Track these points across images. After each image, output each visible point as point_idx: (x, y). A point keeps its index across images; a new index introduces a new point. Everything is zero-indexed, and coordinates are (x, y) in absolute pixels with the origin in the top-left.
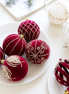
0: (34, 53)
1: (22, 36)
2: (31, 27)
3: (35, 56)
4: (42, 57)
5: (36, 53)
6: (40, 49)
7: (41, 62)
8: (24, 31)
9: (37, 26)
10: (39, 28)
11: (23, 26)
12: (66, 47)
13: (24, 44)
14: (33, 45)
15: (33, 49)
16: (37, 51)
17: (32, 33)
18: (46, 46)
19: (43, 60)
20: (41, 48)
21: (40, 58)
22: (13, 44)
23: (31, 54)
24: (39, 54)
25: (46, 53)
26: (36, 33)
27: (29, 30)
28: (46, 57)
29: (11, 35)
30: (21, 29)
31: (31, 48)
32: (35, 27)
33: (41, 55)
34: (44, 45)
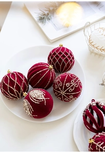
0: (62, 89)
1: (51, 67)
2: (63, 56)
3: (63, 93)
4: (71, 95)
5: (64, 90)
6: (70, 86)
7: (69, 100)
8: (54, 60)
9: (71, 55)
10: (73, 58)
11: (55, 54)
13: (52, 77)
14: (63, 79)
15: (61, 84)
16: (66, 88)
17: (64, 64)
18: (77, 83)
19: (72, 99)
21: (68, 96)
22: (39, 76)
23: (58, 89)
24: (68, 92)
25: (76, 91)
26: (68, 65)
27: (60, 60)
28: (76, 96)
29: (39, 64)
30: (52, 58)
31: (59, 82)
32: (69, 57)
33: (69, 93)
34: (75, 81)
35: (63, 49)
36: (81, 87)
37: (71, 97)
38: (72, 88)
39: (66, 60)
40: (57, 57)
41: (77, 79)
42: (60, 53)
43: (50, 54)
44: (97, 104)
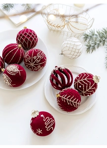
0: (31, 62)
1: (20, 46)
2: (28, 36)
3: (32, 64)
4: (38, 65)
5: (33, 62)
6: (37, 58)
7: (37, 69)
8: (22, 40)
9: (35, 34)
10: (36, 37)
11: (21, 35)
12: (62, 54)
13: (22, 54)
14: (30, 54)
15: (30, 58)
16: (34, 60)
17: (29, 42)
18: (42, 55)
21: (36, 66)
22: (11, 54)
23: (28, 62)
25: (43, 62)
26: (33, 42)
27: (26, 39)
28: (43, 65)
29: (10, 45)
30: (19, 38)
31: (28, 57)
32: (33, 36)
33: (37, 63)
34: (40, 54)
35: (27, 30)
36: (46, 58)
37: (39, 67)
38: (39, 59)
39: (31, 39)
40: (23, 37)
41: (41, 52)
42: (25, 34)
43: (18, 36)
44: (59, 69)
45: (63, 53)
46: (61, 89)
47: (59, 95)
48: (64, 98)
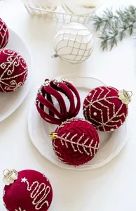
4: (12, 79)
6: (6, 67)
7: (11, 88)
12: (56, 56)
16: (1, 71)
18: (16, 60)
19: (15, 85)
20: (8, 64)
21: (8, 82)
24: (6, 76)
25: (19, 72)
28: (21, 79)
33: (8, 77)
34: (13, 58)
36: (25, 65)
37: (13, 83)
38: (11, 68)
41: (16, 54)
44: (52, 83)
45: (59, 53)
46: (58, 122)
47: (55, 135)
48: (66, 140)
